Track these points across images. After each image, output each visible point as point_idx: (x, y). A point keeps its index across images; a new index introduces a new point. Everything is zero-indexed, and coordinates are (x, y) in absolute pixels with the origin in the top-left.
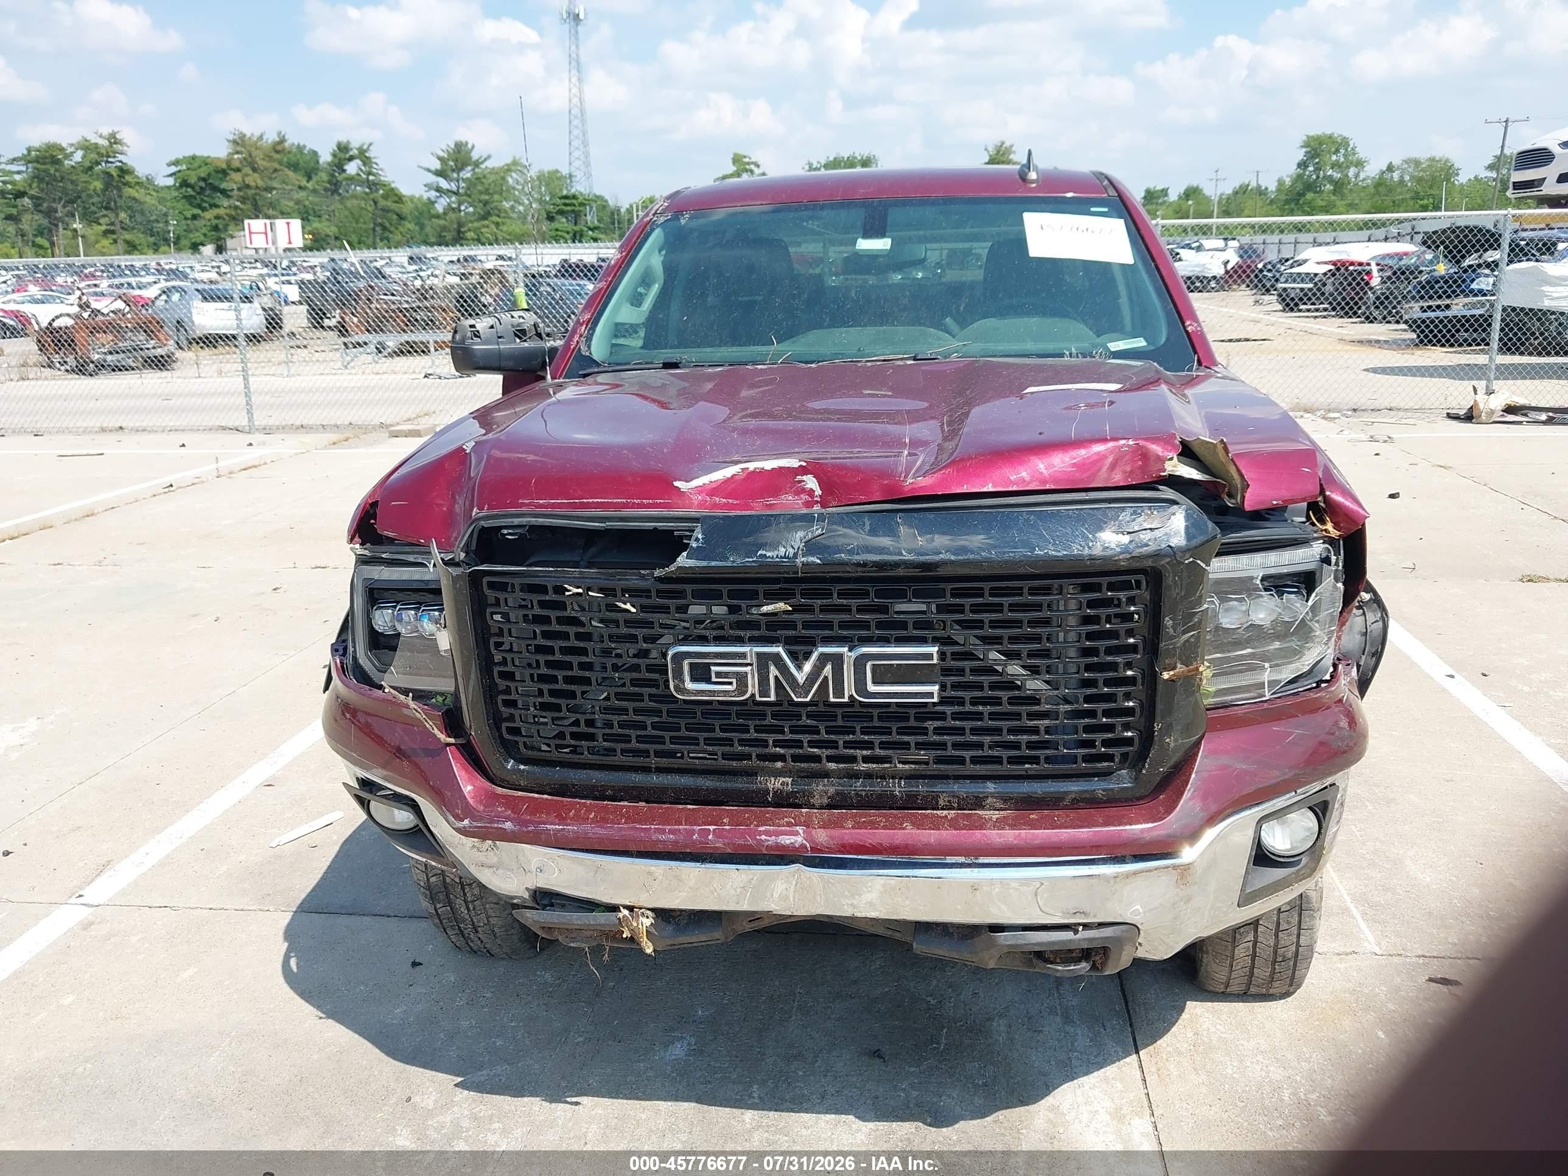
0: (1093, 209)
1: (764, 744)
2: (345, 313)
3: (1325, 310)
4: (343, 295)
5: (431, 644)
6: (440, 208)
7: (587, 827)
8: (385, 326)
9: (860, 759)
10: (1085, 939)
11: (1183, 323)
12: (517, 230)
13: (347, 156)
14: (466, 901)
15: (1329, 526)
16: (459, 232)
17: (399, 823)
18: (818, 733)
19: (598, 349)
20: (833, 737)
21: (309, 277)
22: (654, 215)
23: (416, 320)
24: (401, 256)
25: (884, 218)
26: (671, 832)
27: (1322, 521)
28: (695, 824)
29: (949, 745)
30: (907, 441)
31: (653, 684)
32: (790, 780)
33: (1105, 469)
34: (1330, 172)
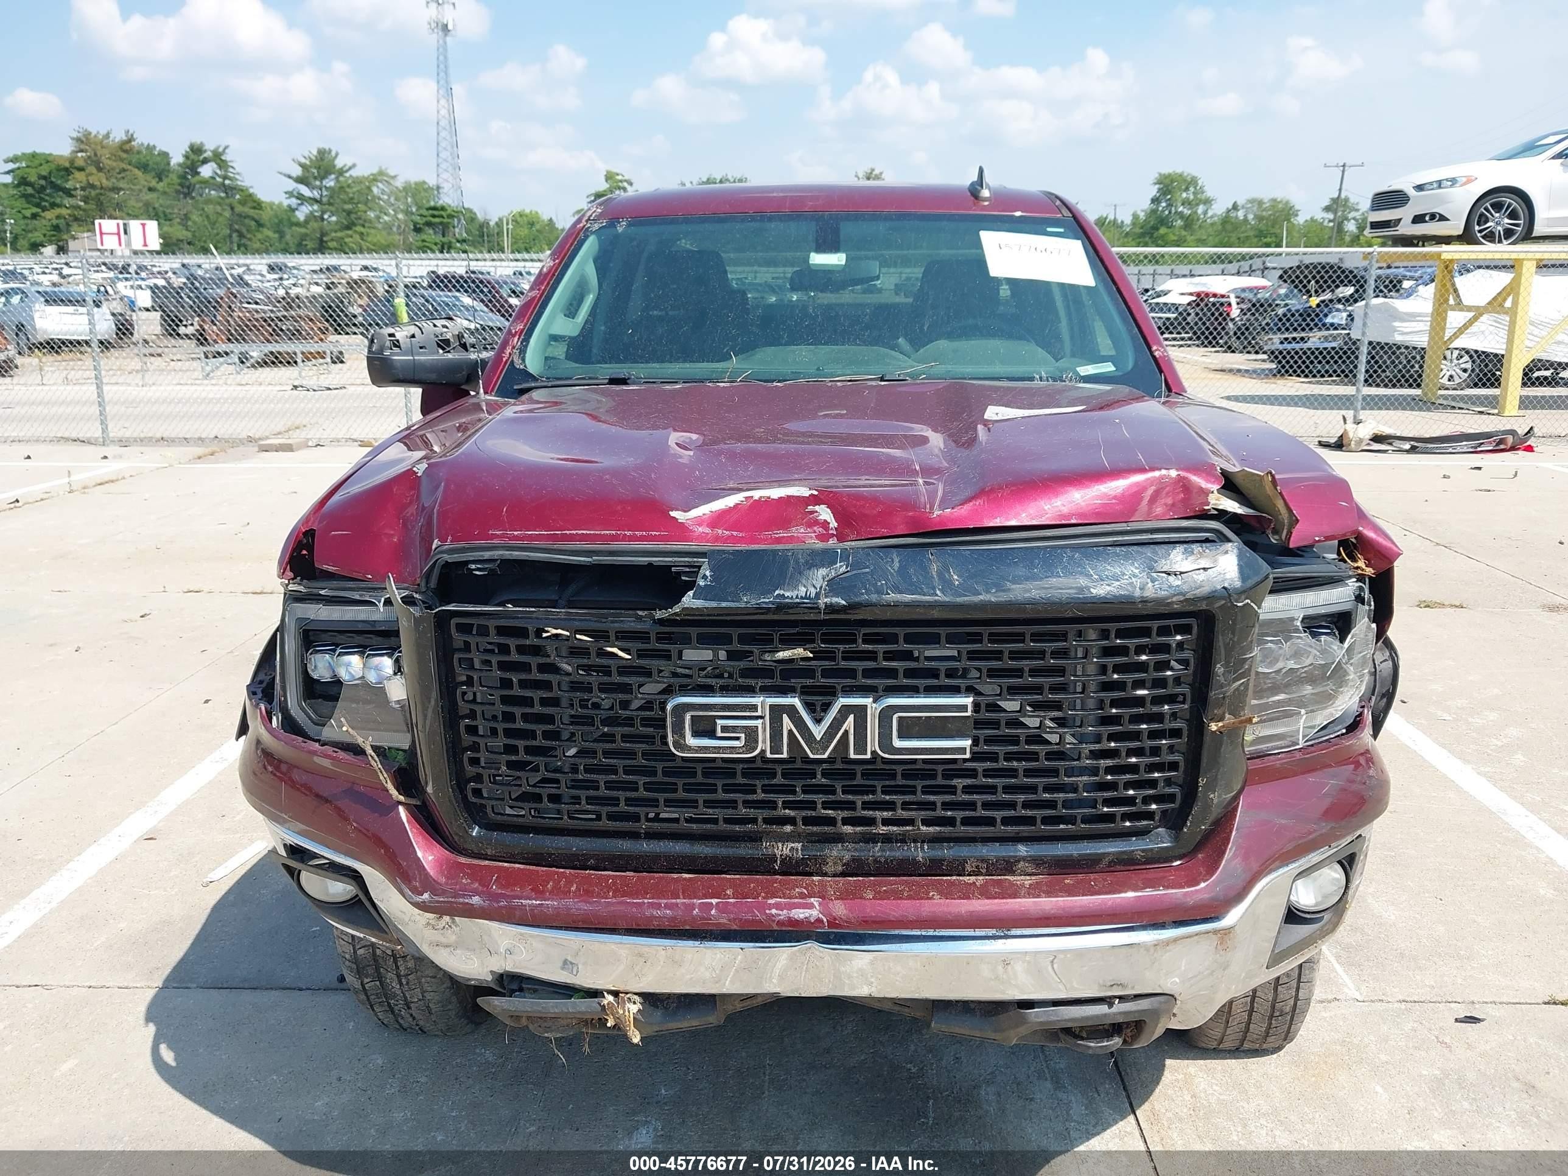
0: (1049, 229)
1: (773, 805)
2: (203, 321)
3: (1190, 339)
4: (201, 302)
5: (378, 692)
6: (301, 215)
7: (569, 902)
8: (248, 335)
9: (879, 821)
10: (1120, 1013)
11: (1149, 348)
12: (383, 242)
13: (201, 158)
14: (399, 976)
15: (1361, 563)
16: (321, 241)
17: (334, 895)
18: (834, 792)
19: (533, 362)
20: (850, 797)
21: (161, 282)
22: (587, 221)
23: (282, 330)
24: (259, 263)
25: (836, 231)
26: (667, 906)
27: (1354, 559)
28: (695, 898)
29: (979, 804)
30: (918, 468)
31: (647, 739)
32: (799, 846)
33: (1145, 502)
34: (1181, 209)
